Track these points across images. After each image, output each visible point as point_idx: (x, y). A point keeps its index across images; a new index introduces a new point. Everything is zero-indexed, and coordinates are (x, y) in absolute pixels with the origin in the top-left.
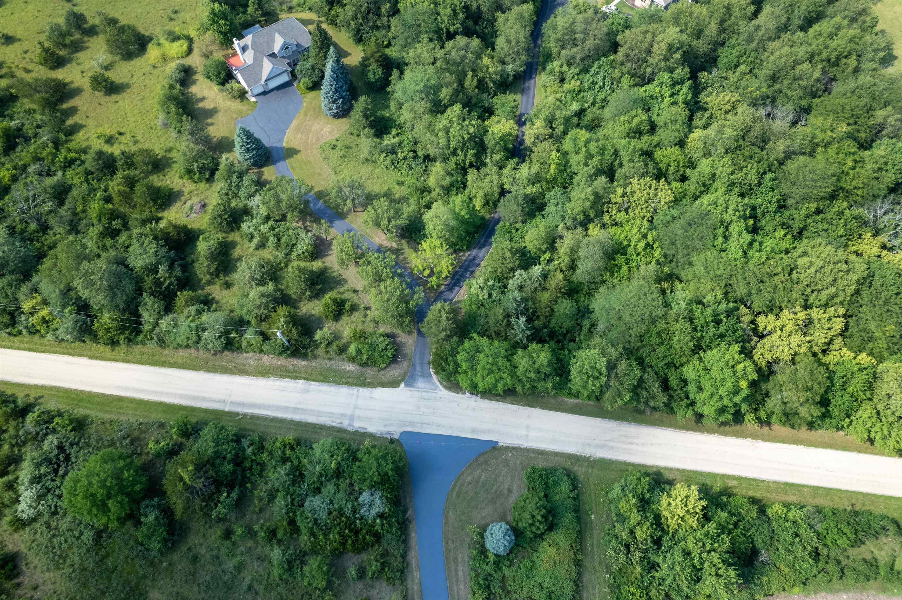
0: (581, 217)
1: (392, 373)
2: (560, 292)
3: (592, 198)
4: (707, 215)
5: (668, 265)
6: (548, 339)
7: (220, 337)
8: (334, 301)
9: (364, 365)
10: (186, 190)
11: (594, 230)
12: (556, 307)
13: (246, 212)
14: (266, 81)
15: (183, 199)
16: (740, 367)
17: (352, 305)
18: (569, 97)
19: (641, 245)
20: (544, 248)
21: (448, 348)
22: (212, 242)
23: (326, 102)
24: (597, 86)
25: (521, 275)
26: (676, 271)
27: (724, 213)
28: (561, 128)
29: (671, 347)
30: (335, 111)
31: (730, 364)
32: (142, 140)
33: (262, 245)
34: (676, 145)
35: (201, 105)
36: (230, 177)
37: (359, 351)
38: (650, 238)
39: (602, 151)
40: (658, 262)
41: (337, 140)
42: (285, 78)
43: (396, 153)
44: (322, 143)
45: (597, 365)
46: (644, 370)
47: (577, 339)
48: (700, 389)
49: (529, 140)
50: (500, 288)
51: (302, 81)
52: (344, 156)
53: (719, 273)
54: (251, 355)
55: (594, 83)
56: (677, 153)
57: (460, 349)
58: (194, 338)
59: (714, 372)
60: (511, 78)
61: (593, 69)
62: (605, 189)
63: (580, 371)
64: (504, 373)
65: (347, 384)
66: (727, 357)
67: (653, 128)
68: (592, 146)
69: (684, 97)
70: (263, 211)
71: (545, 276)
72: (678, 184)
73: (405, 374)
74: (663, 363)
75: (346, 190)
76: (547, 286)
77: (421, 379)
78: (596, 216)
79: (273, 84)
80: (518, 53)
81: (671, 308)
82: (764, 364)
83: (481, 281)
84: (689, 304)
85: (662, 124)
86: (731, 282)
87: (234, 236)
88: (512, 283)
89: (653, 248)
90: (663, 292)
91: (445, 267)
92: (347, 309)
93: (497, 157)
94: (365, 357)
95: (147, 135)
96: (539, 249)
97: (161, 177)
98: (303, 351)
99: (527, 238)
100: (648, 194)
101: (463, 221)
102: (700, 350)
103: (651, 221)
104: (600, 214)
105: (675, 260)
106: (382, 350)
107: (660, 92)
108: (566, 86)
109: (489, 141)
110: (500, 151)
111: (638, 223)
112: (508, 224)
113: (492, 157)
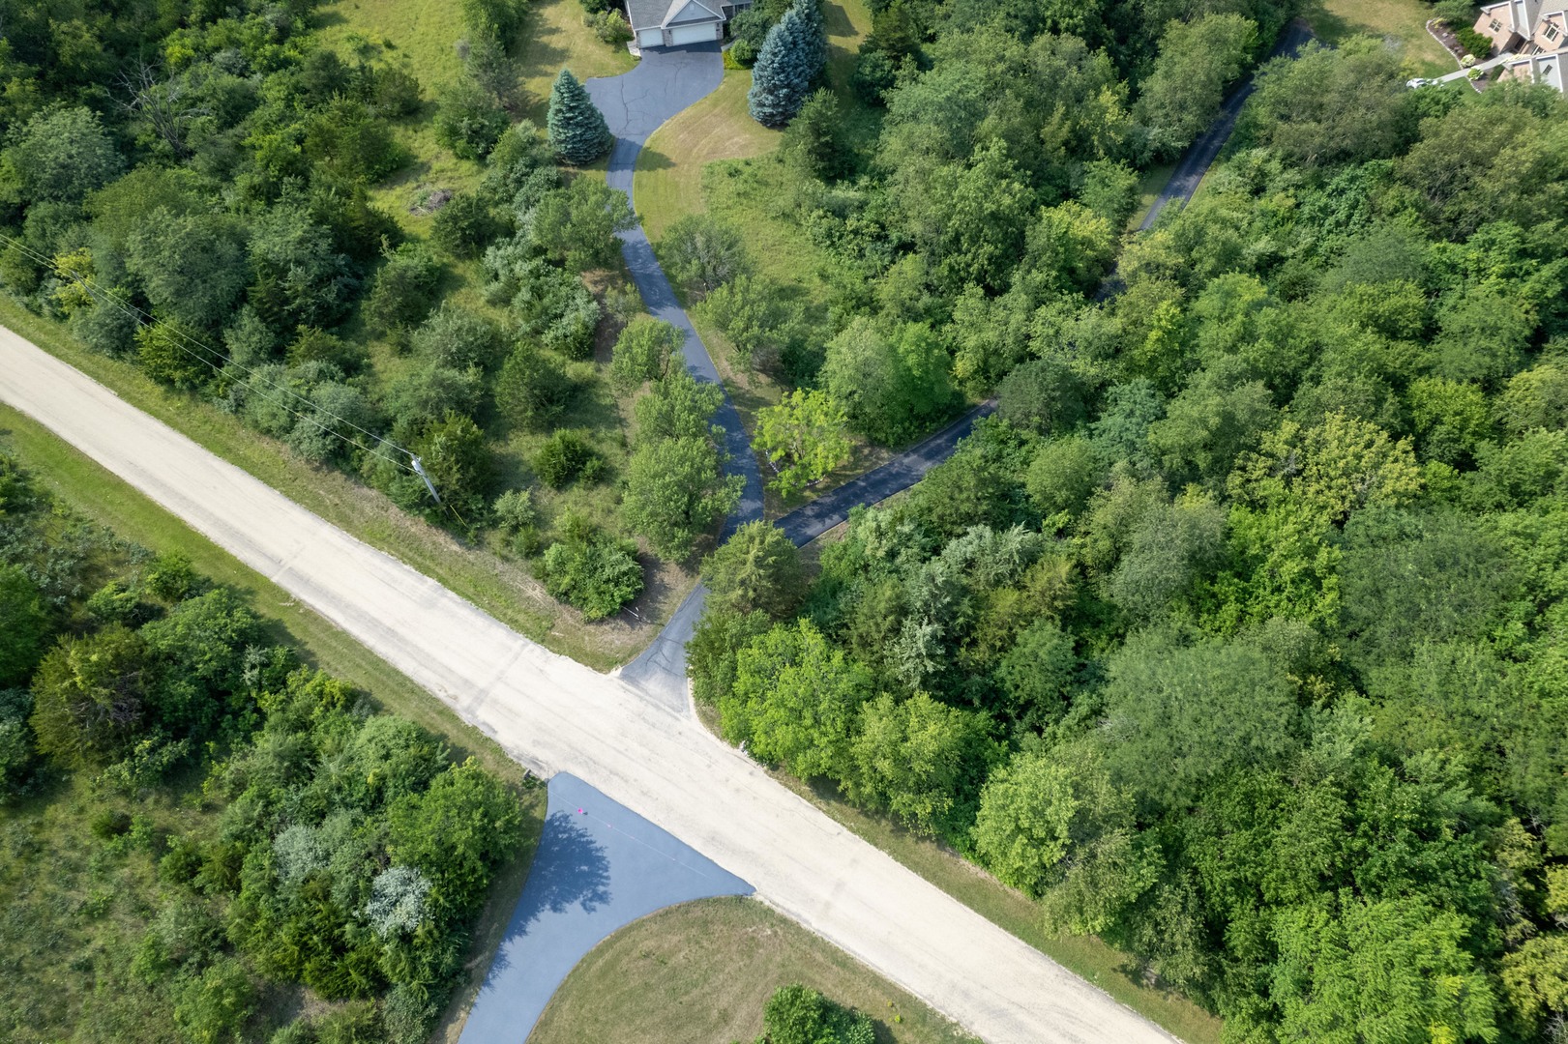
0: (1173, 461)
1: (609, 638)
2: (1051, 607)
3: (1214, 421)
4: (1496, 554)
5: (1344, 641)
6: (977, 702)
7: (326, 434)
9: (564, 597)
11: (1195, 502)
12: (1022, 635)
14: (670, 24)
16: (1447, 984)
17: (602, 469)
18: (1258, 224)
19: (1292, 568)
20: (1060, 497)
21: (733, 628)
24: (1331, 220)
25: (980, 537)
26: (1357, 663)
27: (1549, 567)
28: (1209, 263)
29: (1268, 844)
31: (1424, 960)
32: (416, 66)
33: (503, 300)
34: (1474, 381)
35: (545, 39)
37: (561, 564)
38: (1323, 556)
39: (1282, 336)
40: (1320, 625)
41: (748, 164)
42: (710, 33)
43: (845, 218)
45: (1049, 810)
47: (1048, 730)
48: (1305, 987)
50: (923, 549)
51: (736, 43)
52: (745, 194)
53: (1477, 708)
55: (1326, 211)
56: (1471, 397)
59: (1363, 963)
60: (1147, 155)
61: (1336, 180)
62: (1255, 412)
65: (513, 623)
66: (1419, 939)
67: (1429, 332)
68: (1264, 319)
69: (1538, 287)
71: (1030, 558)
72: (1445, 470)
73: (635, 650)
74: (1228, 876)
76: (1027, 581)
78: (1211, 472)
80: (1182, 107)
81: (1307, 746)
82: (1529, 1005)
83: (885, 517)
84: (1362, 753)
85: (1455, 328)
87: (464, 269)
88: (956, 549)
89: (1319, 587)
90: (1304, 699)
92: (589, 472)
94: (566, 580)
96: (1049, 498)
98: (461, 521)
99: (1034, 466)
100: (1359, 457)
101: (907, 381)
102: (1345, 884)
103: (1339, 524)
104: (1221, 467)
105: (1366, 634)
106: (608, 581)
107: (1479, 261)
108: (1262, 203)
110: (1051, 266)
111: (1306, 513)
112: (1006, 422)
113: (1029, 272)
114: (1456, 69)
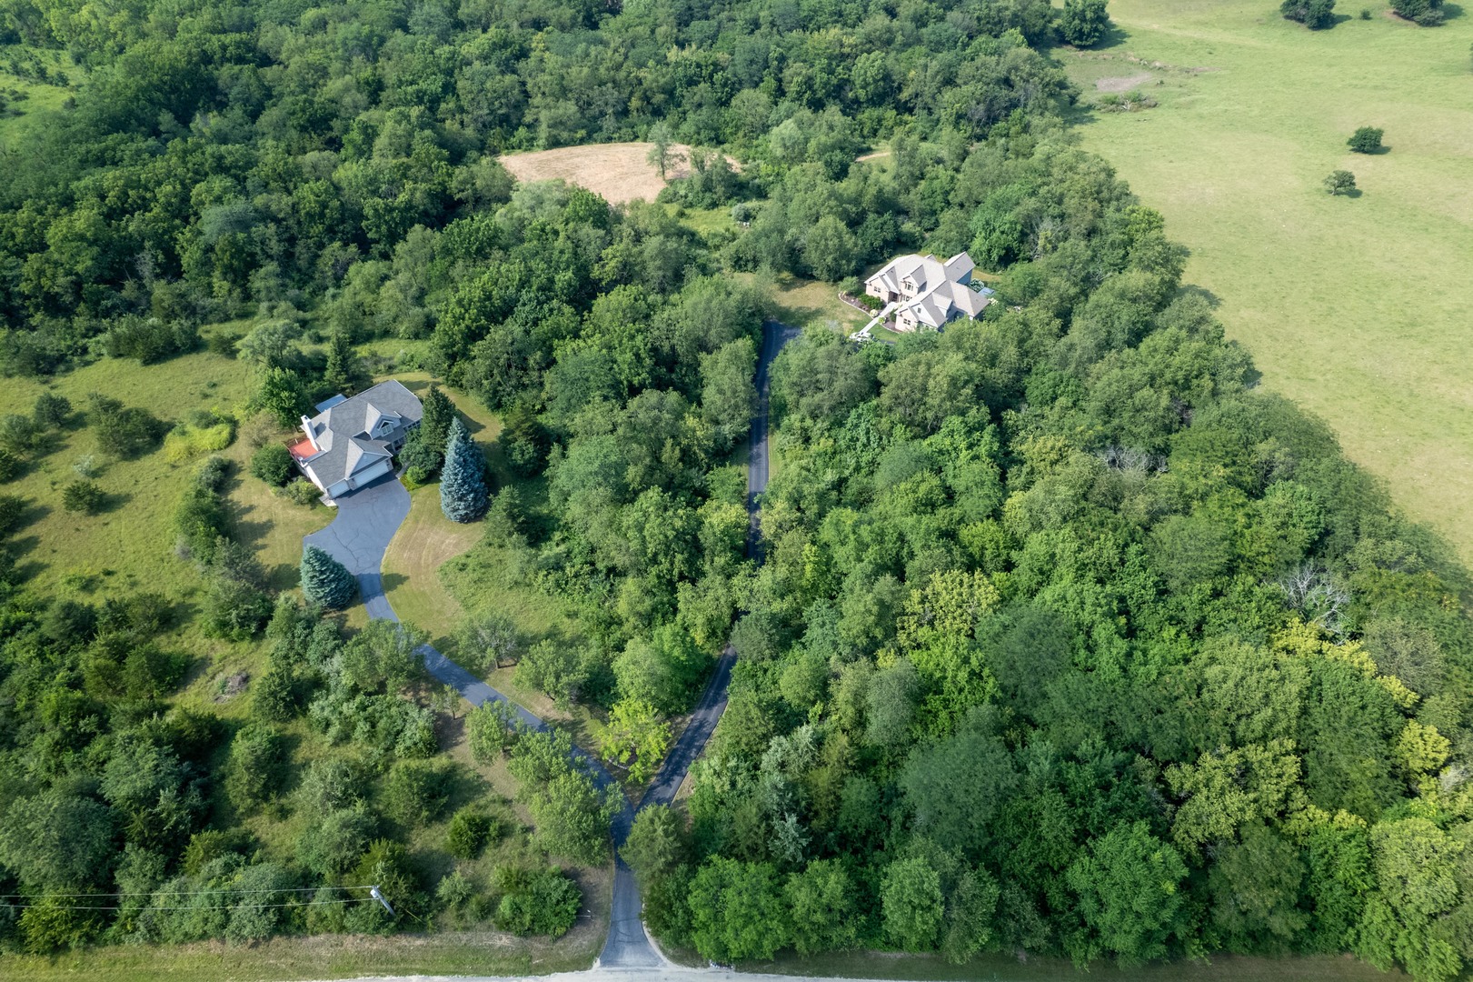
0: (862, 642)
1: (576, 943)
2: (847, 766)
3: (875, 609)
4: (1054, 617)
5: (1010, 702)
6: (837, 849)
7: (266, 910)
8: (471, 822)
9: (528, 933)
10: (216, 656)
11: (887, 660)
12: (843, 793)
13: (318, 683)
14: (352, 475)
15: (210, 670)
16: (1157, 857)
17: (501, 827)
18: (819, 462)
19: (963, 675)
20: (811, 695)
21: (671, 885)
22: (258, 739)
23: (449, 500)
24: (859, 444)
25: (780, 745)
26: (1025, 711)
27: (1079, 611)
28: (815, 508)
29: (1040, 838)
30: (463, 512)
31: (1141, 853)
32: (145, 581)
33: (345, 738)
34: (988, 517)
35: (246, 518)
36: (291, 628)
37: (517, 909)
38: (974, 662)
39: (880, 537)
40: (994, 700)
41: (468, 556)
42: (383, 468)
43: (563, 569)
44: (443, 562)
45: (925, 885)
46: (1002, 884)
47: (886, 843)
48: (1102, 906)
49: (767, 531)
50: (748, 770)
51: (409, 471)
52: (480, 580)
53: (1090, 706)
54: (322, 937)
55: (854, 440)
56: (992, 528)
57: (692, 884)
58: (218, 919)
59: (1117, 870)
60: (730, 444)
61: (849, 420)
62: (893, 593)
63: (900, 900)
64: (772, 919)
65: (499, 972)
66: (1133, 843)
67: (950, 496)
68: (864, 531)
69: (987, 447)
70: (347, 679)
71: (819, 742)
72: (1003, 575)
73: (600, 942)
74: (1032, 868)
75: (484, 634)
76: (825, 758)
77: (628, 949)
78: (886, 637)
79: (362, 479)
80: (736, 407)
81: (1028, 773)
82: (1193, 847)
83: (715, 762)
84: (1056, 760)
85: (962, 489)
86: (1113, 718)
87: (298, 727)
88: (768, 760)
89: (981, 678)
90: (1010, 746)
91: (654, 745)
92: (494, 834)
93: (720, 561)
94: (528, 918)
95: (154, 572)
96: (804, 699)
97: (174, 638)
98: (418, 920)
99: (782, 682)
100: (961, 594)
101: (678, 667)
102: (1087, 836)
103: (972, 636)
104: (891, 632)
105: (1019, 693)
106: (558, 902)
107: (952, 444)
108: (814, 448)
109: (707, 538)
110: (725, 551)
111: (953, 640)
112: (749, 663)
113: (712, 562)
114: (871, 320)
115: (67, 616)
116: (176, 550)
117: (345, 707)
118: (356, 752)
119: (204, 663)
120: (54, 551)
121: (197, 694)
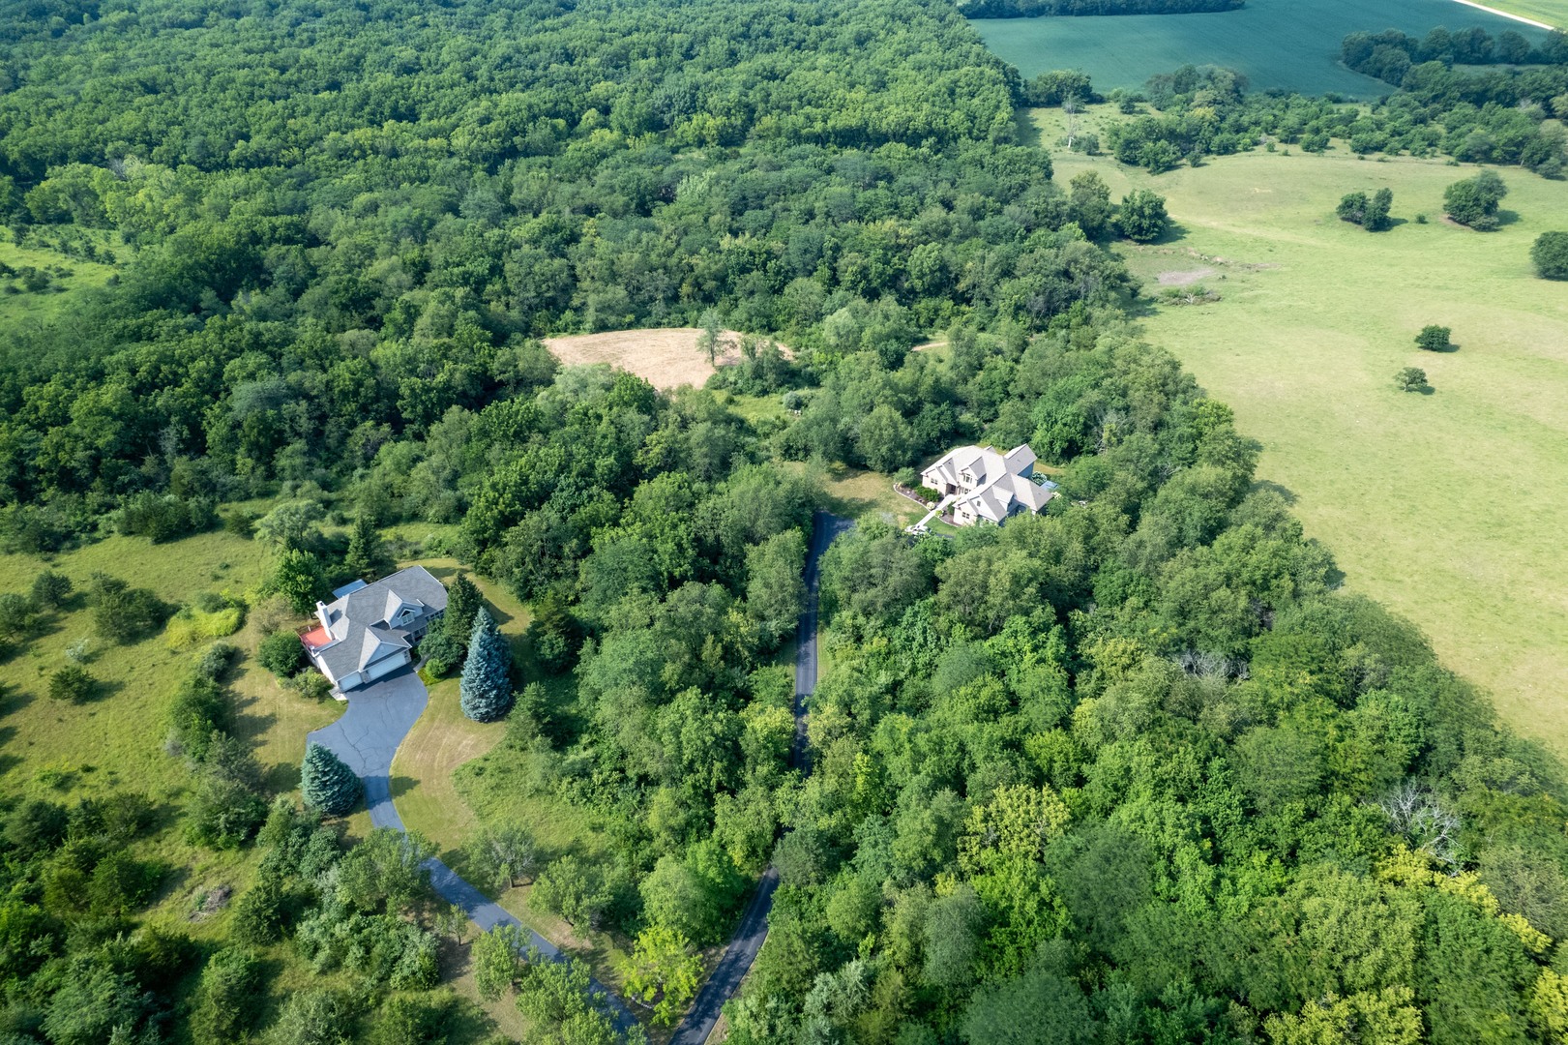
0: (919, 864)
2: (902, 1010)
3: (933, 828)
4: (1131, 839)
5: (1085, 937)
10: (197, 867)
11: (947, 886)
12: (897, 1041)
13: (310, 900)
14: (367, 666)
15: (188, 883)
18: (872, 663)
19: (1031, 905)
20: (861, 926)
22: (234, 966)
23: (469, 697)
24: (915, 644)
25: (826, 983)
26: (1101, 947)
27: (1159, 833)
28: (866, 715)
30: (484, 710)
32: (127, 779)
33: (334, 965)
34: (1056, 726)
35: (247, 711)
36: (285, 836)
38: (1044, 889)
39: (938, 747)
40: (1067, 934)
41: (486, 760)
42: (400, 660)
43: (589, 776)
44: (458, 765)
49: (815, 738)
50: (790, 1013)
51: (428, 664)
52: (498, 786)
53: (1175, 942)
55: (910, 639)
56: (1061, 739)
60: (776, 641)
61: (905, 618)
62: (952, 810)
67: (1014, 703)
68: (921, 739)
69: (1054, 650)
70: (343, 896)
71: (870, 980)
72: (1074, 791)
75: (499, 847)
76: (877, 1000)
78: (946, 859)
79: (377, 672)
80: (784, 601)
81: (1107, 1020)
83: (752, 1002)
84: (1138, 1007)
85: (1027, 694)
86: (1201, 957)
87: (282, 951)
88: (812, 1001)
89: (1052, 908)
90: (1086, 988)
91: (683, 980)
93: (763, 770)
95: (139, 769)
96: (853, 929)
97: (152, 844)
99: (829, 910)
100: (1027, 812)
101: (713, 890)
104: (951, 854)
105: (1095, 925)
107: (1015, 646)
108: (866, 648)
109: (749, 744)
110: (768, 759)
111: (1020, 865)
112: (793, 887)
113: (754, 770)
114: (927, 513)
115: (35, 818)
116: (166, 745)
117: (337, 930)
118: (343, 982)
119: (184, 873)
120: (31, 744)
121: (171, 911)
